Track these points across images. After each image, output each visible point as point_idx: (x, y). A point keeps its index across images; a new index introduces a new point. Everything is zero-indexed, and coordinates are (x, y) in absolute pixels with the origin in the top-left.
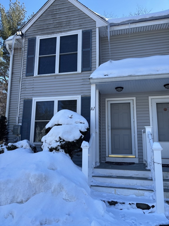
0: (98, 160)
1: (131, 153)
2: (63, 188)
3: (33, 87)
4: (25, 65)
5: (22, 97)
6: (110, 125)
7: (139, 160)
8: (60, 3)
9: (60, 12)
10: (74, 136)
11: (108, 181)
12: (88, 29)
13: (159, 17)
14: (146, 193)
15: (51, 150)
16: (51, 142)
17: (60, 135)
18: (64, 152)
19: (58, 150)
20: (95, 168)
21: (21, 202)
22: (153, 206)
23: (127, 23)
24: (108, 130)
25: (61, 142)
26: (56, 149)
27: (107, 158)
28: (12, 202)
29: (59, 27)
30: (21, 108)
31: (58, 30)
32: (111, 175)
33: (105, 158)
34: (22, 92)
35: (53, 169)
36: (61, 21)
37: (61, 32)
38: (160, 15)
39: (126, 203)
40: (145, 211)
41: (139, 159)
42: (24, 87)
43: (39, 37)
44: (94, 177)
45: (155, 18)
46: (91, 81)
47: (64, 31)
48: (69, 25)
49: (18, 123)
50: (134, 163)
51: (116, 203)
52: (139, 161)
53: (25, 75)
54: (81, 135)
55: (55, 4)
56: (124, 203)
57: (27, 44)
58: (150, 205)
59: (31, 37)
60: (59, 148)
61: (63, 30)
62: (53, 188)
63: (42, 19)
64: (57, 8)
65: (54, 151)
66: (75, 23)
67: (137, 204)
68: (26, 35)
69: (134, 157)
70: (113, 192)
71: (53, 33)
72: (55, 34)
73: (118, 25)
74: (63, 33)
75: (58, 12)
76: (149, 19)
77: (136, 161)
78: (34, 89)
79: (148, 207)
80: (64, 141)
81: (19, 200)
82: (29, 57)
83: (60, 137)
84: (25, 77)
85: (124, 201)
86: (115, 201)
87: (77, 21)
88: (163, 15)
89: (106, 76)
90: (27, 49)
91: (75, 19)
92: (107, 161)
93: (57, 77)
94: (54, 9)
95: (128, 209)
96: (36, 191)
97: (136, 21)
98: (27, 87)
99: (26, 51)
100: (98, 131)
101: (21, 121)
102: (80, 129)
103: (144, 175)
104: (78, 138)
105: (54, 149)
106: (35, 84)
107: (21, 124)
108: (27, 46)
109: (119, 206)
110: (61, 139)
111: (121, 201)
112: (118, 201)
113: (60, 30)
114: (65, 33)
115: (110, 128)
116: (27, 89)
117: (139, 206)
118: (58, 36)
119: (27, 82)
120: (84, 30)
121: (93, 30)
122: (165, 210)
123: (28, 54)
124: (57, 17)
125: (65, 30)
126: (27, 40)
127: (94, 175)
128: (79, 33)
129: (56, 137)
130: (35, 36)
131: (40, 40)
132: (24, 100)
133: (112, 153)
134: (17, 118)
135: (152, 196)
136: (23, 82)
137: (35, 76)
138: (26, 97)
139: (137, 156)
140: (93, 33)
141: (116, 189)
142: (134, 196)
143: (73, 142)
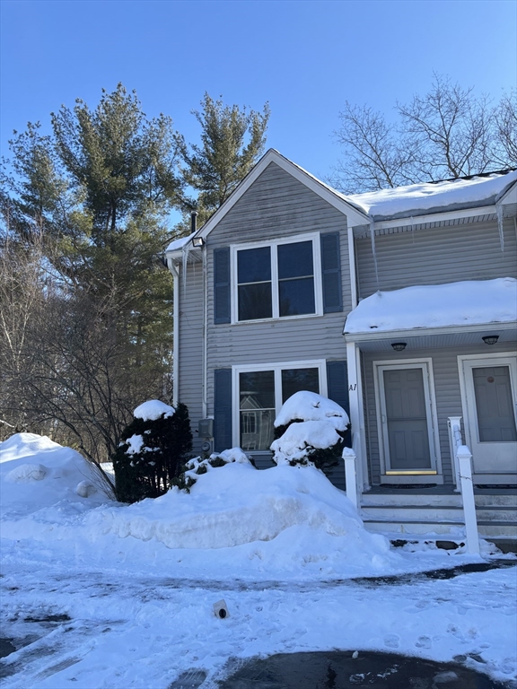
0: (367, 482)
1: (429, 467)
2: (325, 518)
3: (230, 344)
4: (212, 302)
5: (209, 365)
6: (384, 412)
7: (444, 478)
8: (273, 178)
9: (273, 196)
10: (328, 439)
11: (389, 514)
12: (331, 230)
13: (469, 203)
14: (454, 529)
15: (293, 463)
16: (289, 450)
17: (306, 439)
18: (314, 466)
19: (306, 463)
20: (363, 493)
21: (266, 540)
22: (462, 545)
23: (406, 215)
24: (382, 423)
25: (308, 450)
26: (302, 462)
27: (382, 477)
28: (252, 539)
29: (274, 226)
30: (209, 385)
31: (273, 233)
32: (393, 504)
33: (379, 477)
34: (210, 355)
35: (303, 492)
36: (276, 214)
37: (279, 236)
38: (470, 201)
39: (420, 542)
40: (449, 551)
41: (445, 476)
42: (213, 345)
43: (235, 245)
44: (364, 509)
45: (461, 206)
46: (347, 338)
47: (285, 235)
48: (294, 224)
49: (207, 414)
50: (435, 485)
51: (405, 542)
52: (445, 482)
53: (213, 321)
54: (339, 436)
55: (263, 179)
56: (417, 542)
57: (212, 260)
58: (458, 542)
59: (218, 246)
60: (306, 459)
61: (282, 232)
62: (310, 519)
63: (239, 210)
64: (268, 188)
65: (298, 464)
66: (304, 219)
67: (437, 542)
68: (209, 242)
69: (435, 472)
70: (399, 530)
71: (263, 238)
72: (267, 241)
73: (390, 218)
74: (283, 239)
75: (269, 197)
76: (449, 208)
77: (439, 481)
78: (234, 349)
79: (454, 546)
80: (313, 448)
81: (263, 536)
82: (218, 285)
83: (305, 442)
84: (214, 326)
85: (416, 540)
86: (403, 539)
87: (309, 214)
88: (477, 200)
89: (374, 329)
90: (212, 270)
91: (304, 209)
92: (382, 483)
93: (277, 325)
94: (262, 189)
95: (424, 550)
96: (286, 524)
97: (424, 212)
98: (218, 345)
99: (212, 275)
100: (363, 427)
101: (212, 411)
102: (337, 427)
103: (450, 502)
104: (334, 442)
105: (298, 461)
106: (234, 339)
107: (212, 417)
108: (212, 265)
109: (409, 547)
110: (307, 445)
111: (413, 540)
112: (407, 540)
113: (276, 232)
114: (287, 238)
115: (385, 419)
116: (219, 350)
117: (440, 545)
118: (274, 245)
119: (218, 335)
120: (323, 231)
121: (341, 233)
122: (480, 549)
123: (216, 281)
124: (269, 206)
125: (286, 231)
126: (212, 251)
127: (363, 505)
128: (315, 238)
129: (299, 441)
130: (227, 245)
131: (238, 252)
132: (215, 370)
133: (393, 468)
134: (204, 406)
135: (463, 532)
136: (210, 335)
137: (233, 323)
138: (219, 364)
139: (440, 472)
140: (341, 238)
141: (403, 525)
142: (434, 534)
143: (328, 449)
